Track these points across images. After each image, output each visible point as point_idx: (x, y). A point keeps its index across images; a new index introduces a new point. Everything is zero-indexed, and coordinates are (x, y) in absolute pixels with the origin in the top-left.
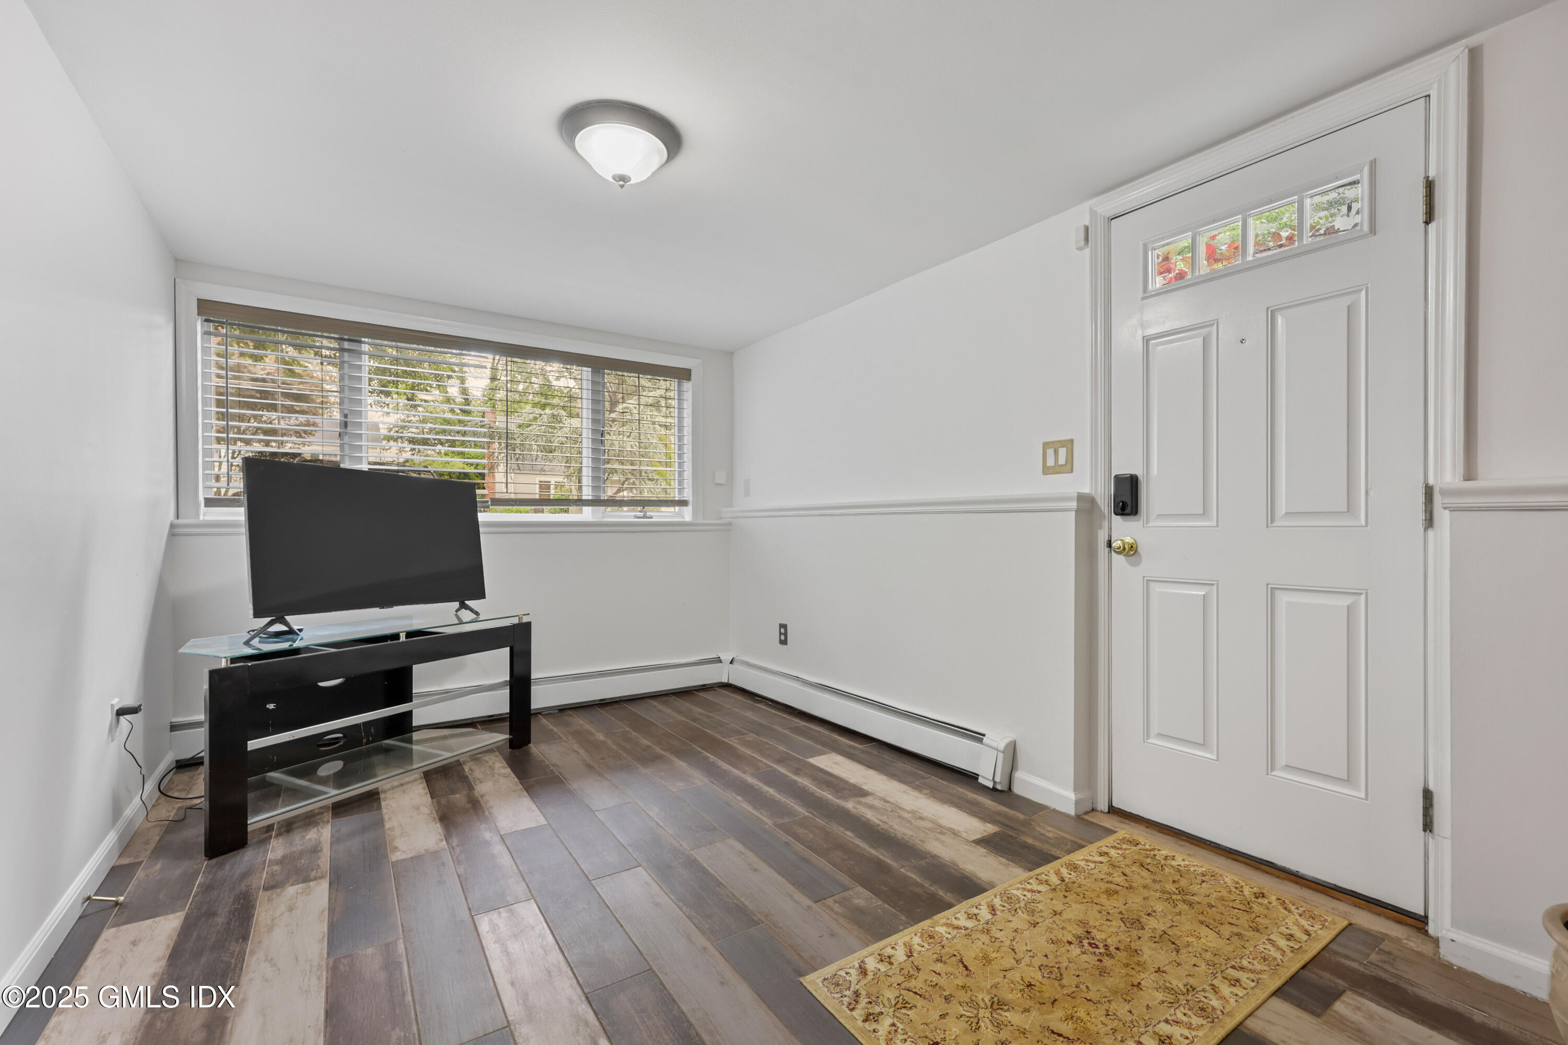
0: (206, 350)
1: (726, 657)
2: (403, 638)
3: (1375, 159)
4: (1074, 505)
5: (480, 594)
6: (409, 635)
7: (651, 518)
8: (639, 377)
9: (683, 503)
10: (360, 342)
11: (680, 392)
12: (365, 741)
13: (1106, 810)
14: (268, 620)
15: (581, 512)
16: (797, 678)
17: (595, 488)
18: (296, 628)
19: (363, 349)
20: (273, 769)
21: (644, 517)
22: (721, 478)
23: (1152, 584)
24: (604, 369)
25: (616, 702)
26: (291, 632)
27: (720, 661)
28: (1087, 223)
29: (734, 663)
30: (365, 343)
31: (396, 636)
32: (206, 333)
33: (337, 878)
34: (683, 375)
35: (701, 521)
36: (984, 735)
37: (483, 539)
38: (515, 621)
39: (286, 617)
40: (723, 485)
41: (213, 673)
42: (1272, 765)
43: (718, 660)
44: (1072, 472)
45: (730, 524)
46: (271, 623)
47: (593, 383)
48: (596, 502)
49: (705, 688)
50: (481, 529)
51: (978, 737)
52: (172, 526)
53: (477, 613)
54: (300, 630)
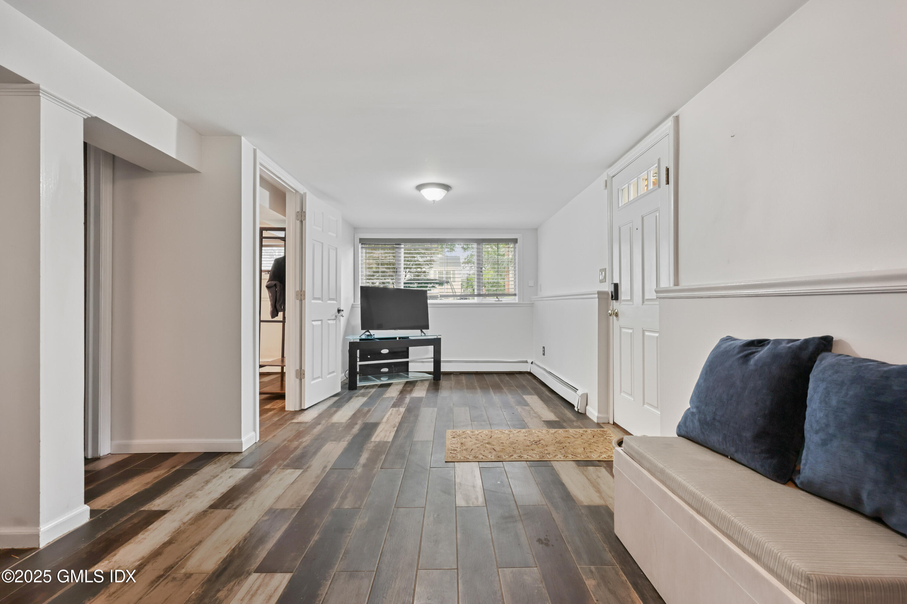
0: (362, 253)
1: (530, 361)
2: (398, 339)
3: (660, 158)
4: (597, 296)
5: (427, 327)
6: (400, 338)
7: (502, 301)
8: (498, 244)
9: (515, 295)
10: (400, 244)
11: (515, 248)
12: (394, 372)
13: (612, 423)
14: (365, 331)
15: (474, 299)
16: (545, 370)
17: (479, 290)
18: (372, 334)
19: (401, 247)
20: (369, 375)
21: (499, 301)
22: (531, 283)
23: (622, 329)
24: (482, 243)
25: (482, 374)
26: (371, 335)
27: (527, 362)
28: (606, 179)
29: (533, 364)
30: (402, 245)
31: (396, 338)
32: (362, 248)
33: (370, 398)
34: (515, 241)
35: (522, 302)
36: (578, 390)
37: (429, 309)
38: (436, 337)
39: (370, 331)
40: (532, 286)
41: (350, 343)
42: (644, 404)
43: (526, 362)
44: (605, 282)
45: (533, 304)
46: (366, 332)
47: (478, 248)
48: (479, 295)
49: (520, 373)
50: (429, 306)
51: (575, 390)
52: (352, 305)
53: (425, 334)
54: (374, 335)
